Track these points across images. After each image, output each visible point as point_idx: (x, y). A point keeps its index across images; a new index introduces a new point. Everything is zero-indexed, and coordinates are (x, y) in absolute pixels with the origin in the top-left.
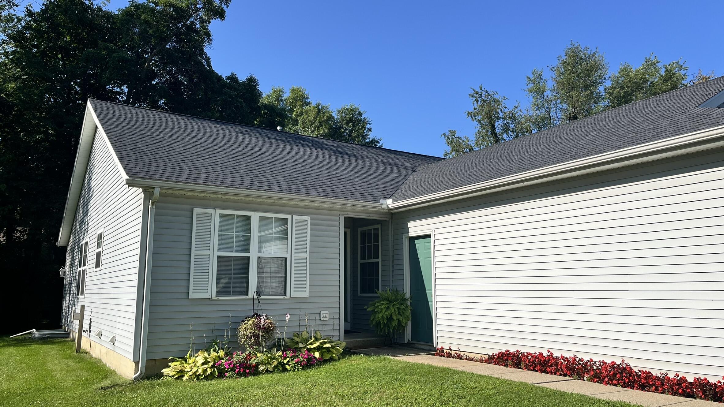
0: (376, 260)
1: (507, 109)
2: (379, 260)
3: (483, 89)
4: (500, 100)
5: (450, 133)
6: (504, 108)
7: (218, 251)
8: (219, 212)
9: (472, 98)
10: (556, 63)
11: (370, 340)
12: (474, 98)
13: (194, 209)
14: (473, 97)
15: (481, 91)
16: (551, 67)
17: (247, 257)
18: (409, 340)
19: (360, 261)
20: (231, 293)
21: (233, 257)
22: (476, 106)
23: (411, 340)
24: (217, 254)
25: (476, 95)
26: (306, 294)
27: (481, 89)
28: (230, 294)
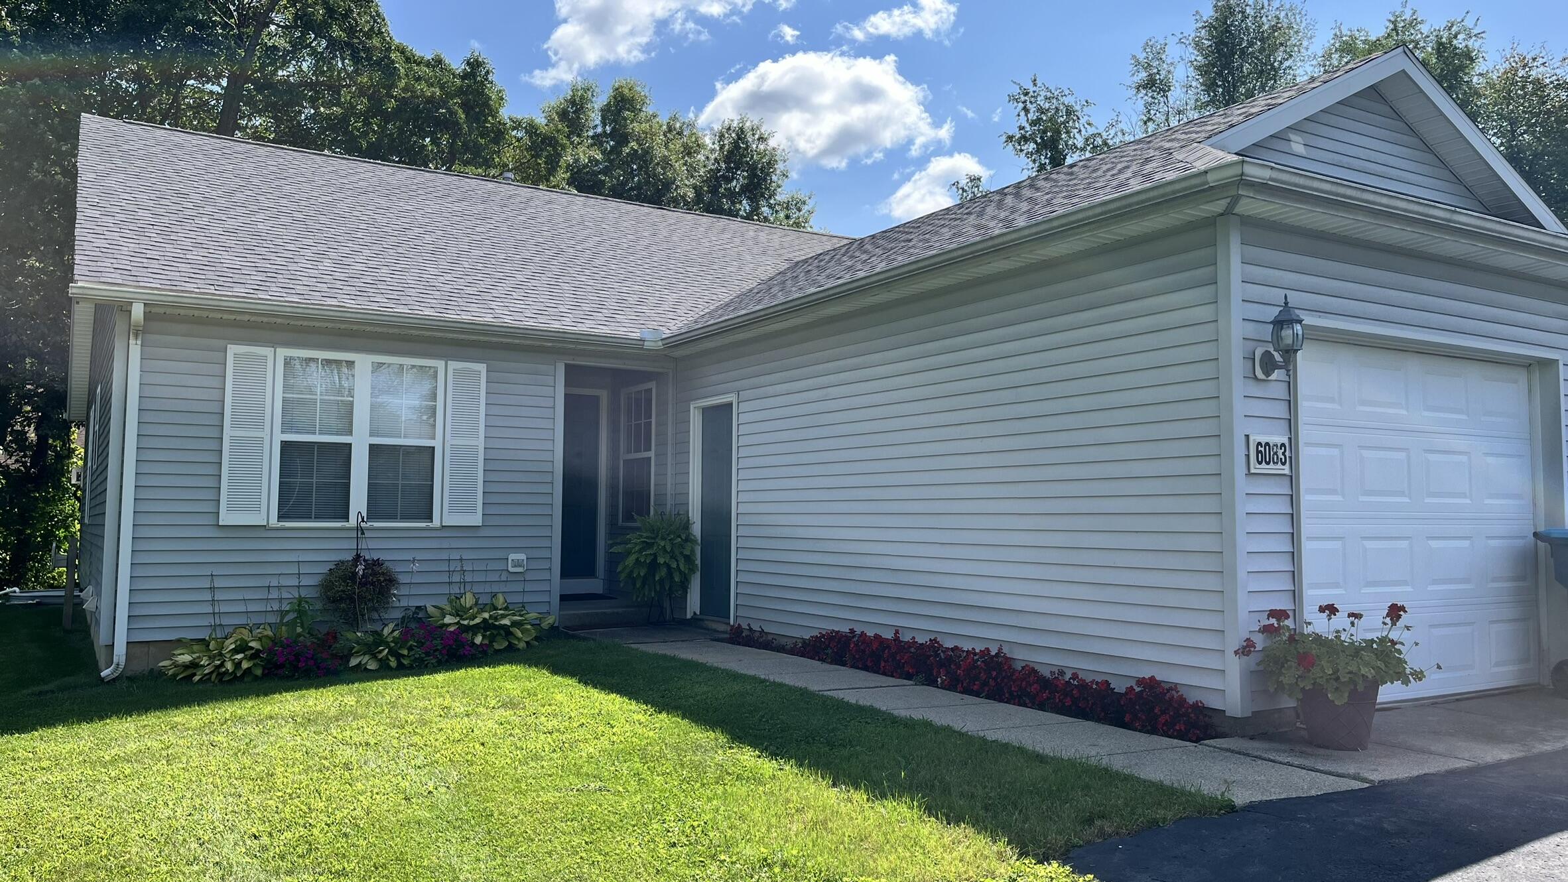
0: (645, 455)
1: (1093, 128)
2: (652, 454)
3: (1039, 83)
4: (1077, 108)
5: (968, 180)
6: (1086, 126)
7: (282, 432)
8: (283, 352)
9: (1016, 104)
10: (1191, 28)
11: (617, 613)
12: (1021, 105)
13: (229, 346)
14: (1018, 102)
15: (1035, 89)
16: (1181, 36)
17: (346, 444)
18: (695, 613)
19: (624, 456)
20: (313, 516)
21: (316, 445)
22: (1023, 121)
23: (698, 613)
24: (280, 437)
25: (1024, 98)
26: (476, 520)
27: (1035, 85)
28: (311, 518)
